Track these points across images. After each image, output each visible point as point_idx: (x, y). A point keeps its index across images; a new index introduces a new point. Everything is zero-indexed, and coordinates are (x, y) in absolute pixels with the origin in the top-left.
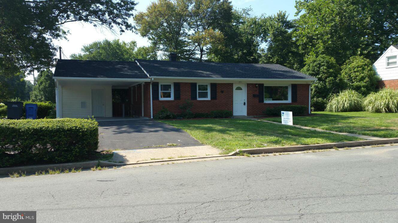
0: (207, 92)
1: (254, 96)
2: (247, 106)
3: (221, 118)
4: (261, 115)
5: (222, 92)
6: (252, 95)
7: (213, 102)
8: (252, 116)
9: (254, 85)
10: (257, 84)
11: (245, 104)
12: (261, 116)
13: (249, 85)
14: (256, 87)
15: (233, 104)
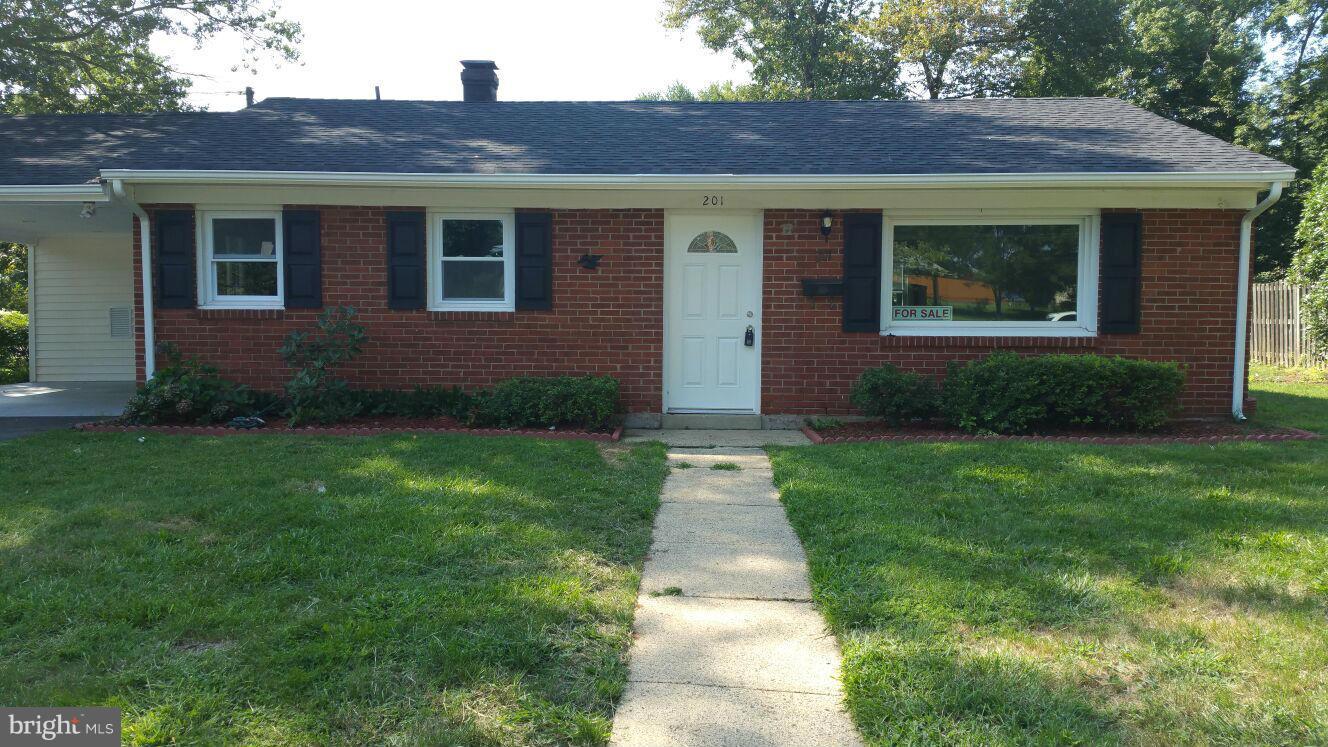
0: (502, 262)
1: (811, 290)
2: (763, 356)
3: (530, 425)
4: (860, 414)
5: (590, 263)
6: (794, 286)
7: (528, 326)
8: (792, 417)
9: (808, 221)
10: (827, 213)
11: (749, 338)
12: (854, 418)
13: (774, 220)
14: (825, 231)
15: (659, 339)
